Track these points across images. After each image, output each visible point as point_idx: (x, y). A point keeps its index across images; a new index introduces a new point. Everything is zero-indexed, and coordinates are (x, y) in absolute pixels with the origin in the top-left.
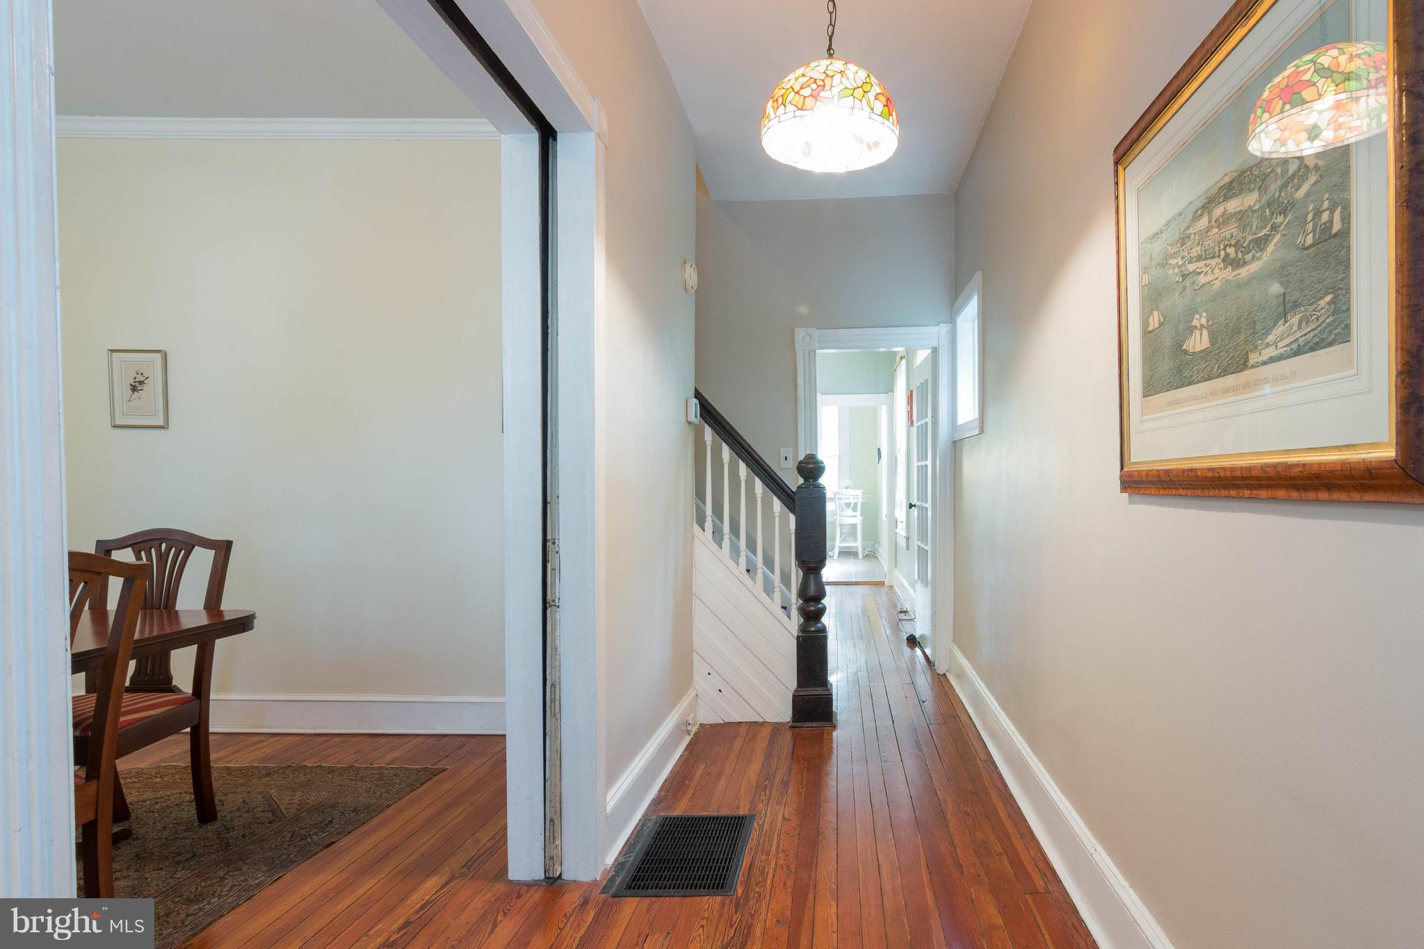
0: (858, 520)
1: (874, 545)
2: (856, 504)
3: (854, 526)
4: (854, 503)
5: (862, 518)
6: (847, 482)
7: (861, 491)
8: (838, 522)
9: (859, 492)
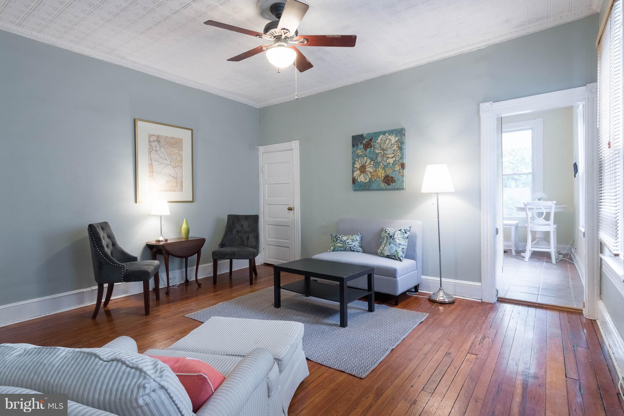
0: (551, 227)
1: (571, 249)
2: (548, 214)
3: (547, 234)
4: (547, 213)
5: (555, 226)
6: (540, 194)
7: (555, 202)
8: (529, 229)
9: (550, 203)
